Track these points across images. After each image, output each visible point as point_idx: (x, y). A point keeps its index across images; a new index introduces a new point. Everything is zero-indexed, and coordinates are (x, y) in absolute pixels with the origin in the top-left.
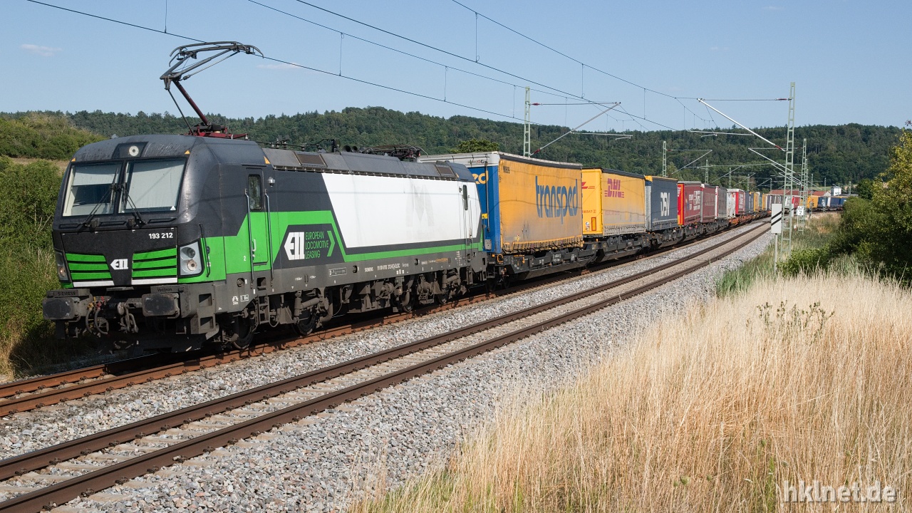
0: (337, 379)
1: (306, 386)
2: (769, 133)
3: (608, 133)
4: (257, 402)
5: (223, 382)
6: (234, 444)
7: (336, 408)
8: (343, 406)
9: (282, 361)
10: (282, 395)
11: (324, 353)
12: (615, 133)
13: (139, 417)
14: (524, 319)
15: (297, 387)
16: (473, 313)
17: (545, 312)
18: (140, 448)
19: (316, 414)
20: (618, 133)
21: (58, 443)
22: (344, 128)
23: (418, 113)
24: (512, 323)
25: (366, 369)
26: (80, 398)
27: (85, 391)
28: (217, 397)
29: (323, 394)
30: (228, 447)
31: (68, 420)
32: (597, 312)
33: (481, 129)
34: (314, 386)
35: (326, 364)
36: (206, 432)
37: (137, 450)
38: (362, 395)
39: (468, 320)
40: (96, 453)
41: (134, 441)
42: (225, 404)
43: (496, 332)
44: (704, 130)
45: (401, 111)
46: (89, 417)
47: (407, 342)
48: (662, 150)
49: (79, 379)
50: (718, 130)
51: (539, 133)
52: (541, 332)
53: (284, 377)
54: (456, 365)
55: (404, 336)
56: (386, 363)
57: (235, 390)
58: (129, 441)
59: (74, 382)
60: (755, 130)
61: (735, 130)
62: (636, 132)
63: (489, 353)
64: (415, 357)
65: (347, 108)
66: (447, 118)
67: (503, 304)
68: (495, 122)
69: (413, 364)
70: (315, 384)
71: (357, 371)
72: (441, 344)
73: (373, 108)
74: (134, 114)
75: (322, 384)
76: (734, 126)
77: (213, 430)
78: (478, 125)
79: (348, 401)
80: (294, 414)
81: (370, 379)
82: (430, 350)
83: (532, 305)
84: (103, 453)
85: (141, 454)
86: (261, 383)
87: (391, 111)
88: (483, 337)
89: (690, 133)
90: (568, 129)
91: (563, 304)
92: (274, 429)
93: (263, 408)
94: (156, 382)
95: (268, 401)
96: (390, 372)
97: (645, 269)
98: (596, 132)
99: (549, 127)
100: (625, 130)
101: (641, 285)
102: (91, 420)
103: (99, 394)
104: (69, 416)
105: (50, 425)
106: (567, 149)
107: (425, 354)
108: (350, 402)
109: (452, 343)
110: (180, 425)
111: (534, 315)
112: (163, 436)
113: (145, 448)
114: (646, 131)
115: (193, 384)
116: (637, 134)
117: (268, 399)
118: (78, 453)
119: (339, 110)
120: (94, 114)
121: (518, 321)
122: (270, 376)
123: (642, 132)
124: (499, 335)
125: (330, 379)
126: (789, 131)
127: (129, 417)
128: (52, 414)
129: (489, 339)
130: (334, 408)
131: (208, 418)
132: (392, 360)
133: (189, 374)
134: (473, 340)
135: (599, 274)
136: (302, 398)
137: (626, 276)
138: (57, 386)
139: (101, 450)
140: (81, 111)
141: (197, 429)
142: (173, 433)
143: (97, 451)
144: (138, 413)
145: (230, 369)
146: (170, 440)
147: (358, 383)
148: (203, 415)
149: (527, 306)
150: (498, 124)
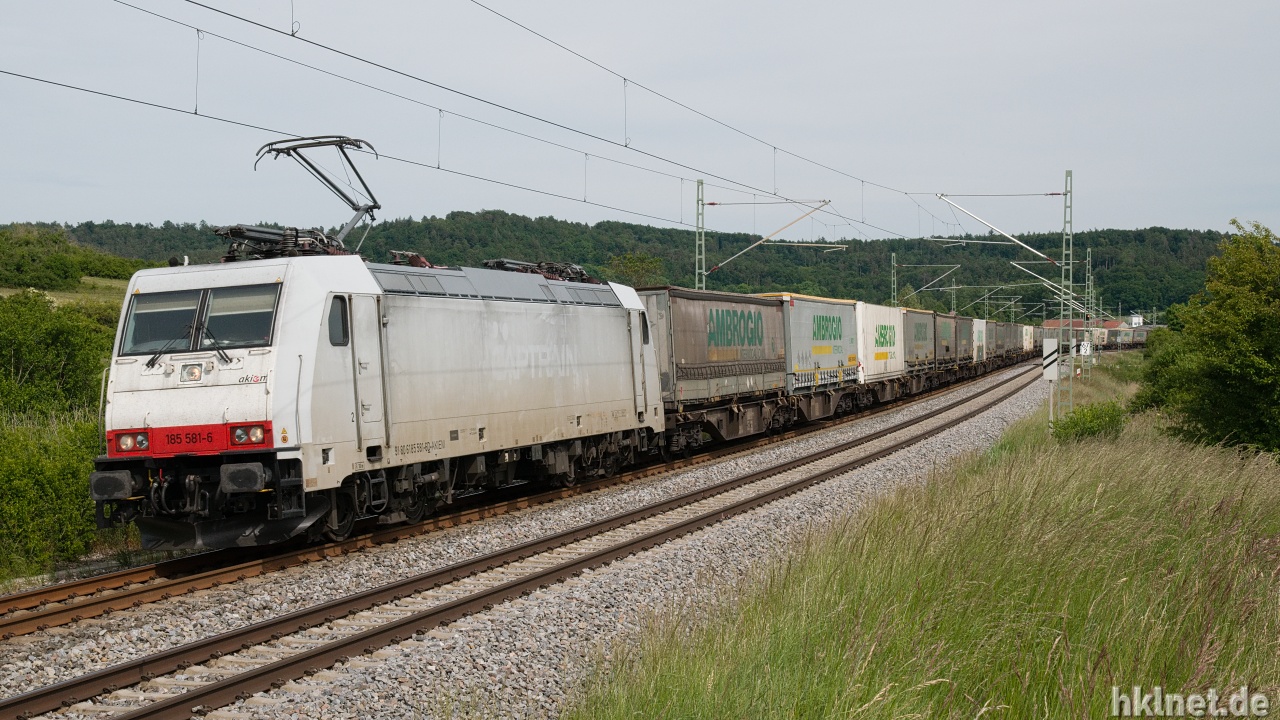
0: (430, 592)
1: (387, 603)
2: (1040, 241)
3: (817, 242)
4: (316, 626)
5: (268, 598)
6: (279, 687)
7: (427, 634)
8: (436, 632)
9: (353, 567)
10: (351, 617)
11: (412, 556)
12: (826, 243)
13: (146, 651)
14: (696, 504)
15: (373, 605)
16: (625, 496)
17: (726, 494)
18: (147, 695)
19: (398, 643)
20: (830, 243)
21: (31, 689)
22: (448, 240)
23: (551, 218)
24: (679, 509)
25: (472, 578)
26: (67, 624)
27: (73, 614)
28: (260, 620)
29: (409, 614)
30: (272, 692)
31: (46, 656)
32: (799, 492)
33: (640, 239)
34: (397, 602)
35: (414, 572)
36: (242, 671)
37: (142, 698)
38: (465, 615)
39: (617, 507)
40: (84, 703)
41: (140, 686)
42: (269, 632)
43: (657, 523)
44: (950, 238)
45: (527, 215)
46: (76, 651)
47: (531, 538)
48: (890, 266)
49: (66, 597)
50: (968, 237)
51: (720, 243)
52: (720, 522)
53: (355, 591)
54: (597, 572)
55: (526, 529)
56: (500, 569)
57: (285, 609)
58: (132, 686)
59: (59, 602)
60: (1021, 238)
61: (992, 237)
62: (854, 240)
63: (647, 553)
64: (540, 560)
65: (453, 213)
66: (592, 224)
67: (668, 482)
68: (659, 230)
69: (537, 570)
70: (399, 599)
71: (458, 580)
72: (578, 541)
73: (488, 212)
74: (158, 224)
75: (409, 599)
76: (991, 232)
77: (251, 668)
78: (636, 233)
79: (444, 624)
80: (365, 643)
81: (477, 591)
82: (562, 550)
83: (710, 484)
84: (94, 703)
85: (147, 704)
86: (323, 600)
87: (514, 215)
88: (638, 531)
89: (930, 241)
90: (760, 238)
91: (752, 482)
92: (337, 665)
93: (324, 634)
94: (175, 600)
95: (331, 625)
96: (505, 581)
97: (868, 431)
98: (799, 242)
99: (734, 235)
100: (839, 239)
101: (863, 455)
102: (79, 656)
103: (93, 618)
104: (48, 651)
105: (21, 664)
106: (760, 266)
107: (555, 555)
108: (447, 625)
109: (594, 539)
110: (206, 661)
111: (711, 498)
112: (180, 677)
113: (155, 695)
114: (869, 240)
115: (227, 602)
116: (856, 245)
117: (331, 622)
118: (57, 703)
119: (442, 215)
120: (103, 226)
121: (688, 507)
122: (336, 590)
123: (864, 241)
124: (661, 527)
125: (420, 592)
126: (1065, 237)
127: (133, 651)
128: (24, 649)
129: (646, 532)
130: (423, 634)
131: (245, 651)
132: (508, 564)
133: (221, 587)
134: (623, 535)
135: (803, 440)
136: (380, 621)
137: (841, 442)
138: (36, 607)
139: (91, 699)
140: (84, 221)
141: (231, 666)
142: (195, 673)
143: (86, 700)
144: (147, 645)
145: (280, 580)
146: (190, 683)
147: (461, 596)
148: (238, 647)
149: (701, 486)
150: (664, 232)
